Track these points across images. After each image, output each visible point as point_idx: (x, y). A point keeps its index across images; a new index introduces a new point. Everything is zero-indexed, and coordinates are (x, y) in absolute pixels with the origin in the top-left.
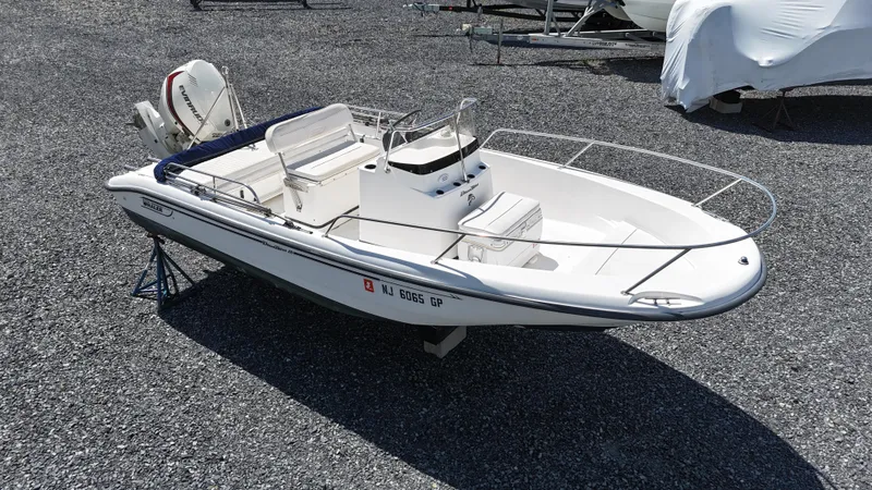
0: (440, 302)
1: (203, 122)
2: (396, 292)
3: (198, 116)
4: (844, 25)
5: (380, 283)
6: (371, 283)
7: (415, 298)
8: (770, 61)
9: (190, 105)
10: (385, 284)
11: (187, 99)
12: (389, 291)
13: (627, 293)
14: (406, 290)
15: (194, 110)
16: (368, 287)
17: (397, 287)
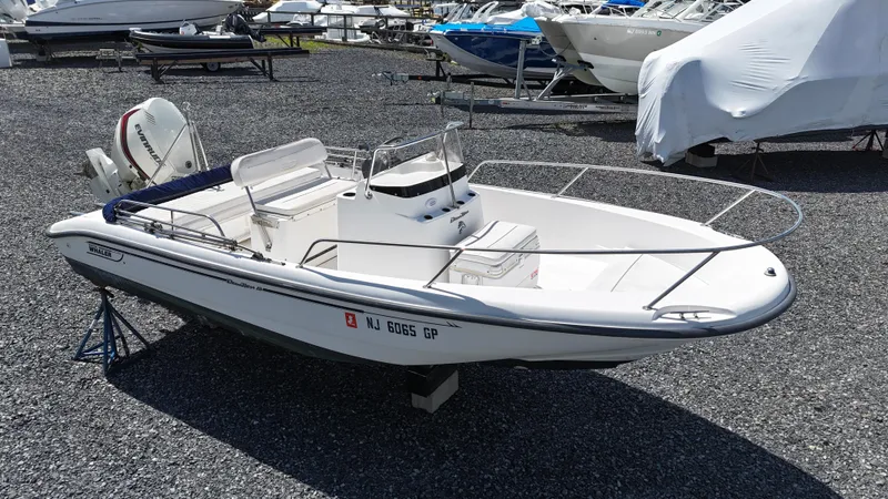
0: (435, 333)
1: (161, 164)
2: (384, 326)
3: (156, 157)
4: (812, 76)
5: (365, 316)
6: (354, 316)
7: (406, 330)
8: (743, 112)
9: (147, 145)
10: (370, 316)
11: (143, 138)
12: (375, 324)
13: (650, 307)
14: (395, 321)
15: (151, 151)
16: (350, 322)
17: (383, 318)
